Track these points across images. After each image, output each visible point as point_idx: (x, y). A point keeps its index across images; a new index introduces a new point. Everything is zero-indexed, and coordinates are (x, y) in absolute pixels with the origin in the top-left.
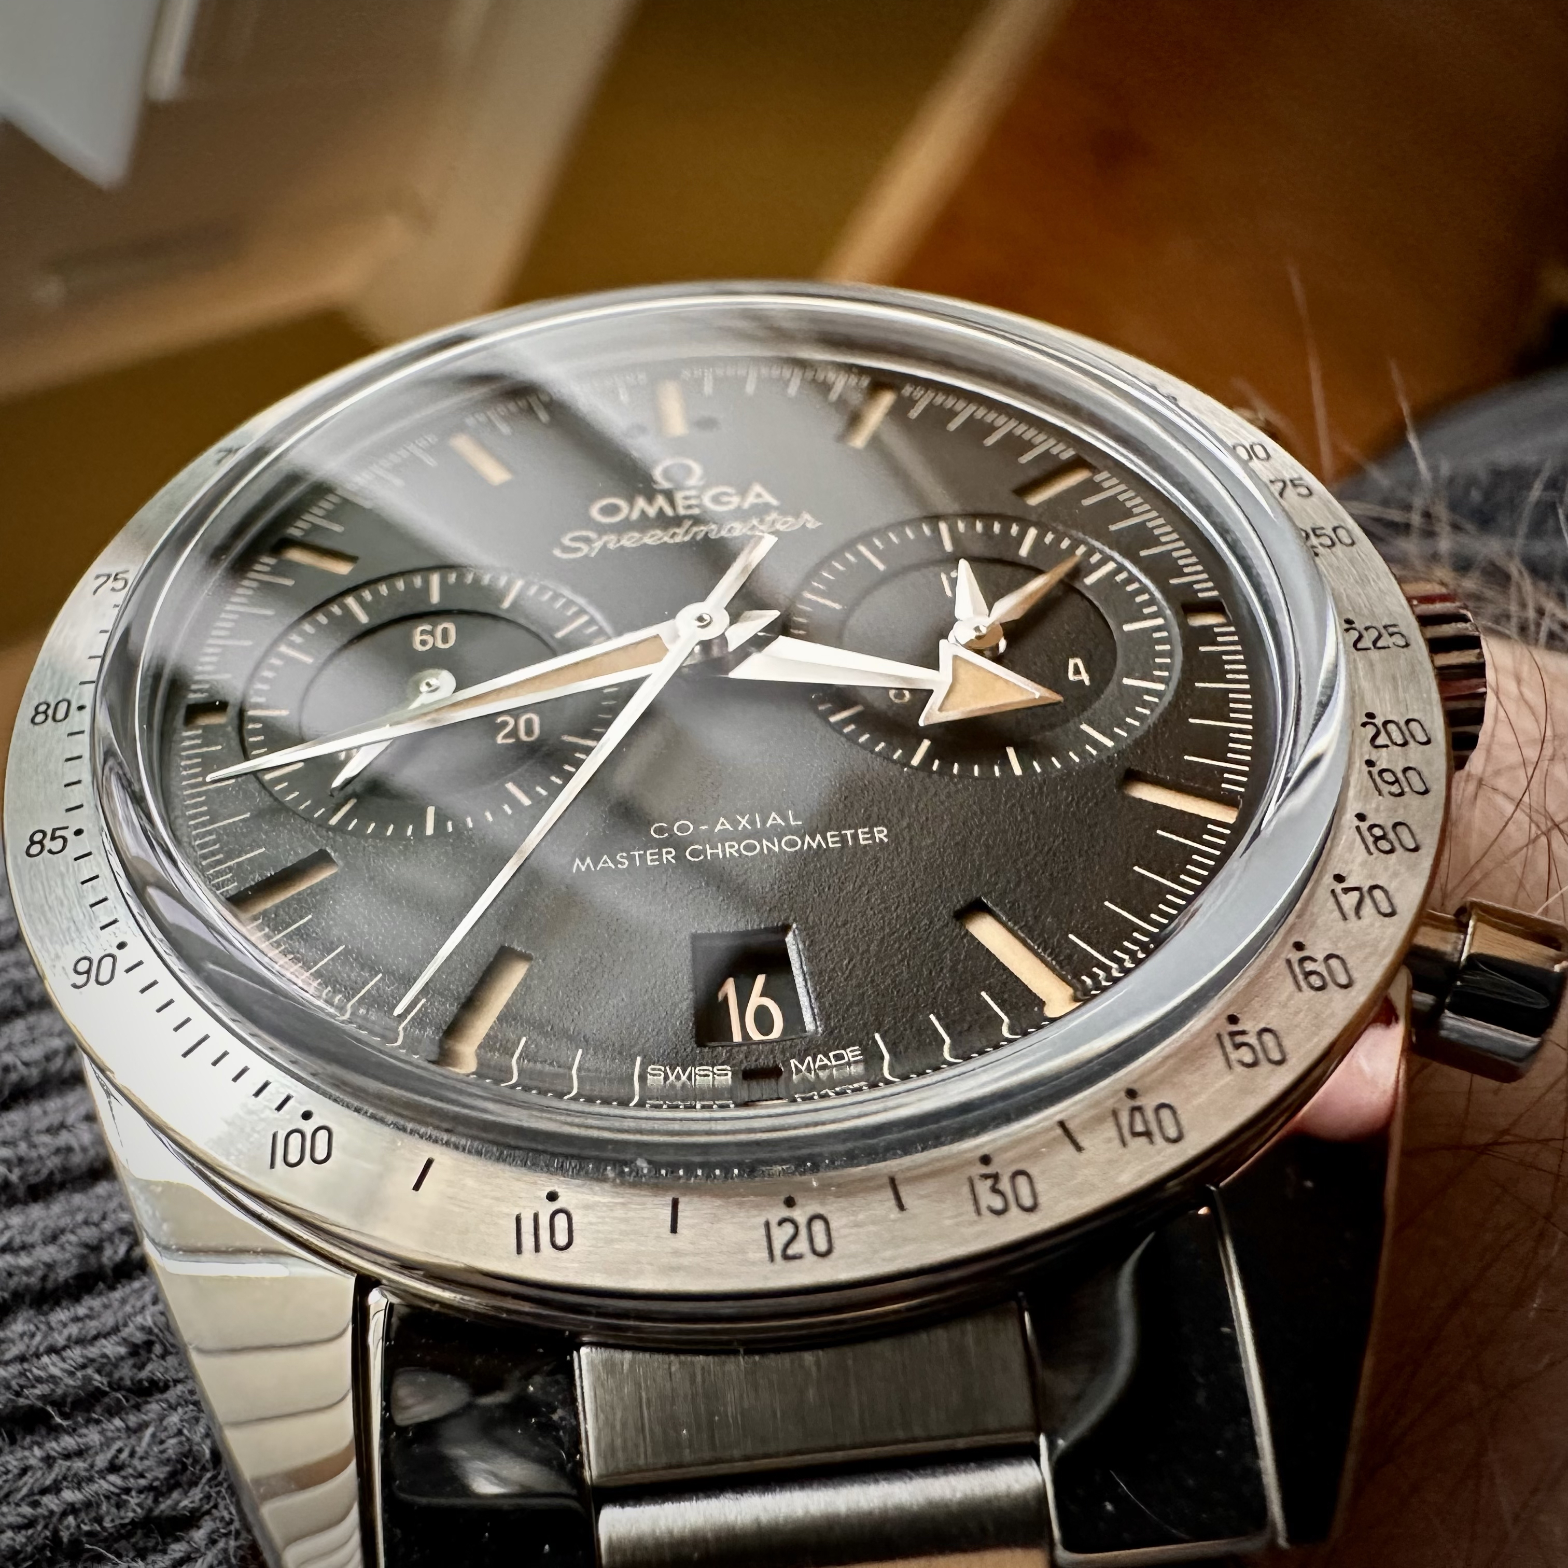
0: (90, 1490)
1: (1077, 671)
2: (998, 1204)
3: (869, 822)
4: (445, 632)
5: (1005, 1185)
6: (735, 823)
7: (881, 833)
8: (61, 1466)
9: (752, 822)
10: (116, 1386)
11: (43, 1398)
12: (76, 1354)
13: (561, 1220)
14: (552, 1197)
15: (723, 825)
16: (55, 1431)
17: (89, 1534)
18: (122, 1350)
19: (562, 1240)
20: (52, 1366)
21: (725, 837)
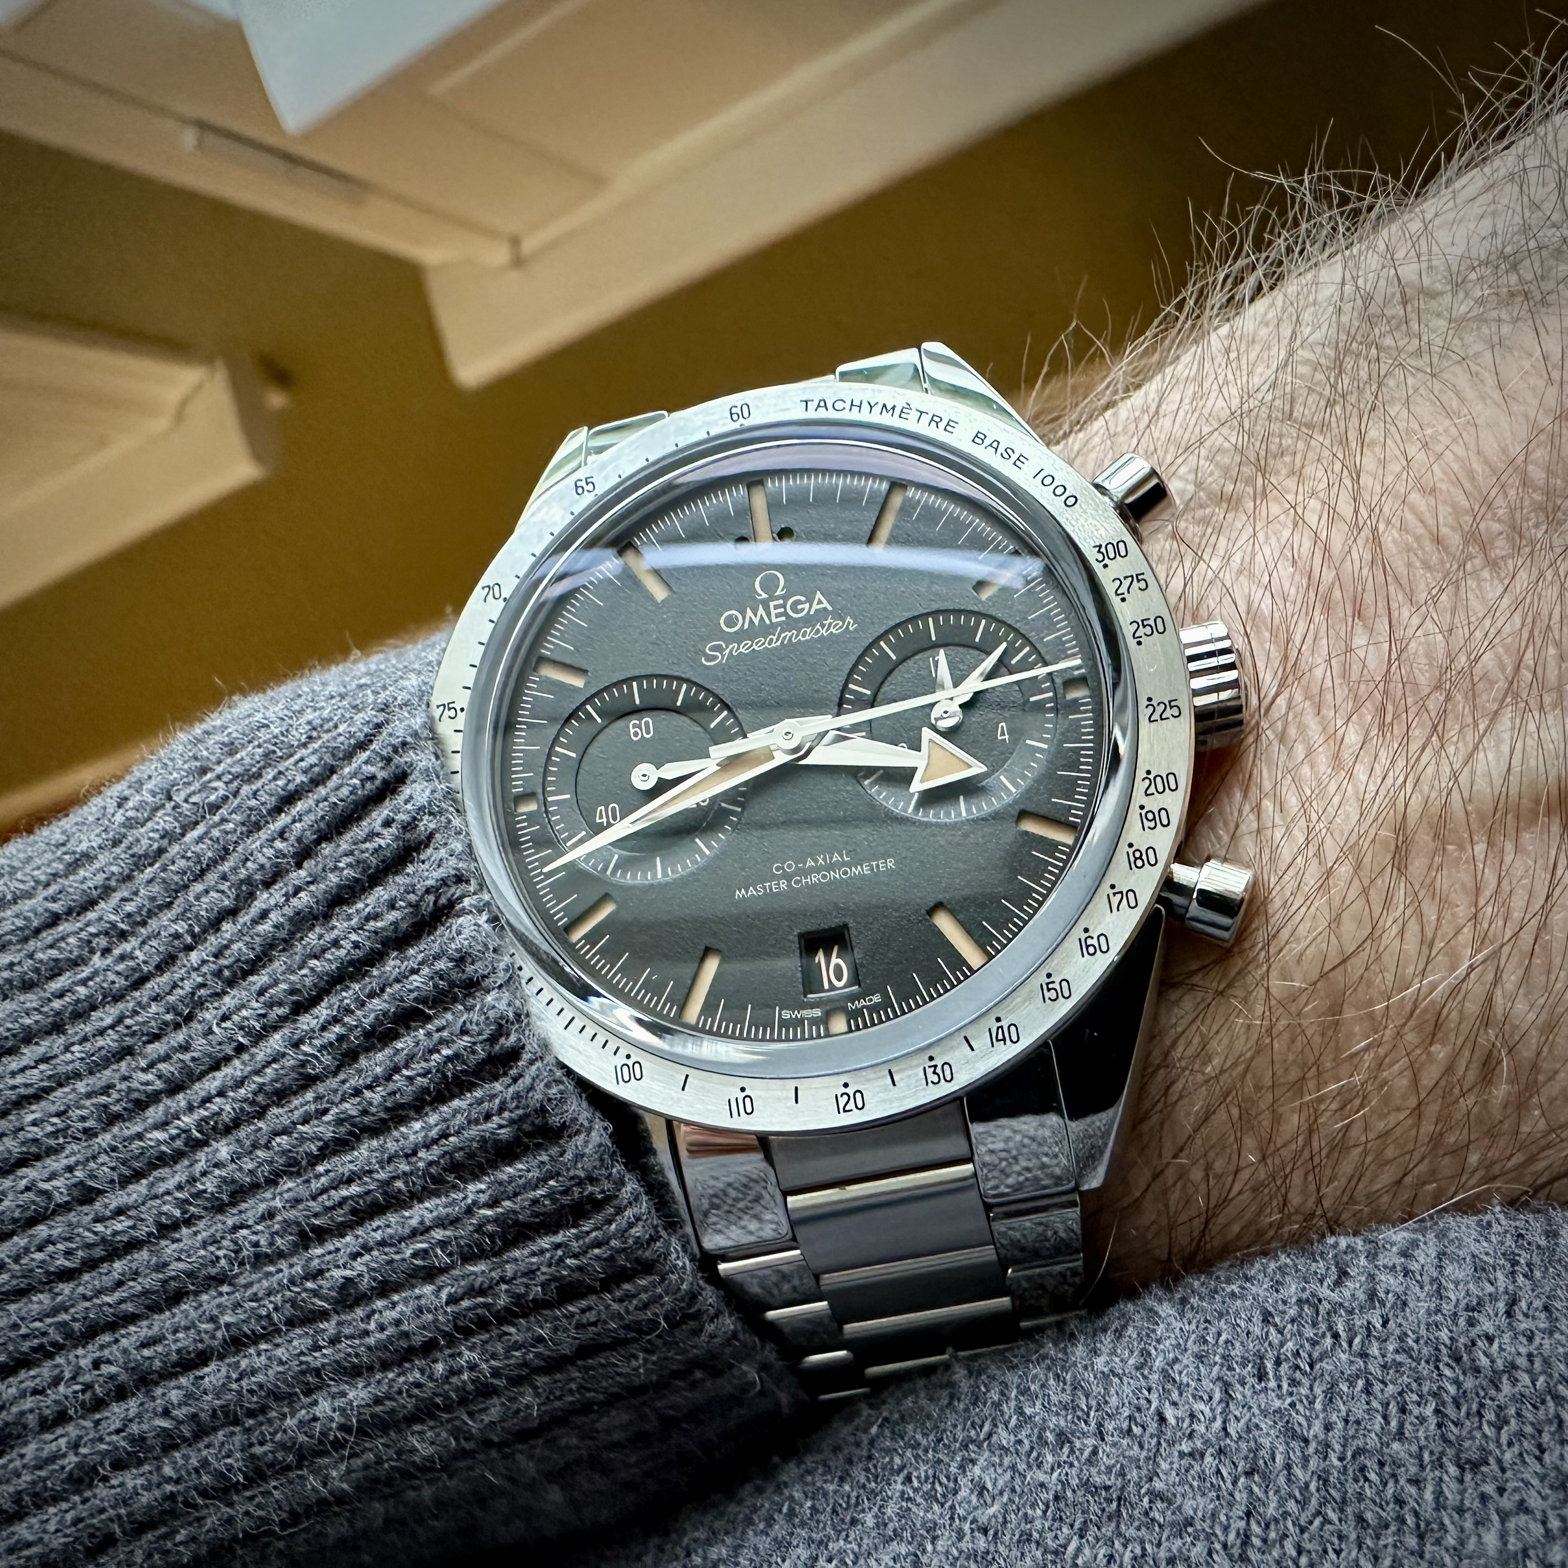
0: (455, 1047)
1: (1003, 734)
2: (936, 1079)
3: (885, 856)
4: (647, 723)
5: (939, 1070)
6: (816, 861)
7: (891, 863)
8: (436, 1036)
9: (824, 860)
10: (452, 984)
11: (416, 1000)
12: (426, 971)
13: (748, 1100)
14: (743, 1089)
15: (810, 863)
16: (429, 1019)
17: (462, 1071)
18: (450, 965)
19: (749, 1110)
20: (416, 981)
21: (811, 870)
